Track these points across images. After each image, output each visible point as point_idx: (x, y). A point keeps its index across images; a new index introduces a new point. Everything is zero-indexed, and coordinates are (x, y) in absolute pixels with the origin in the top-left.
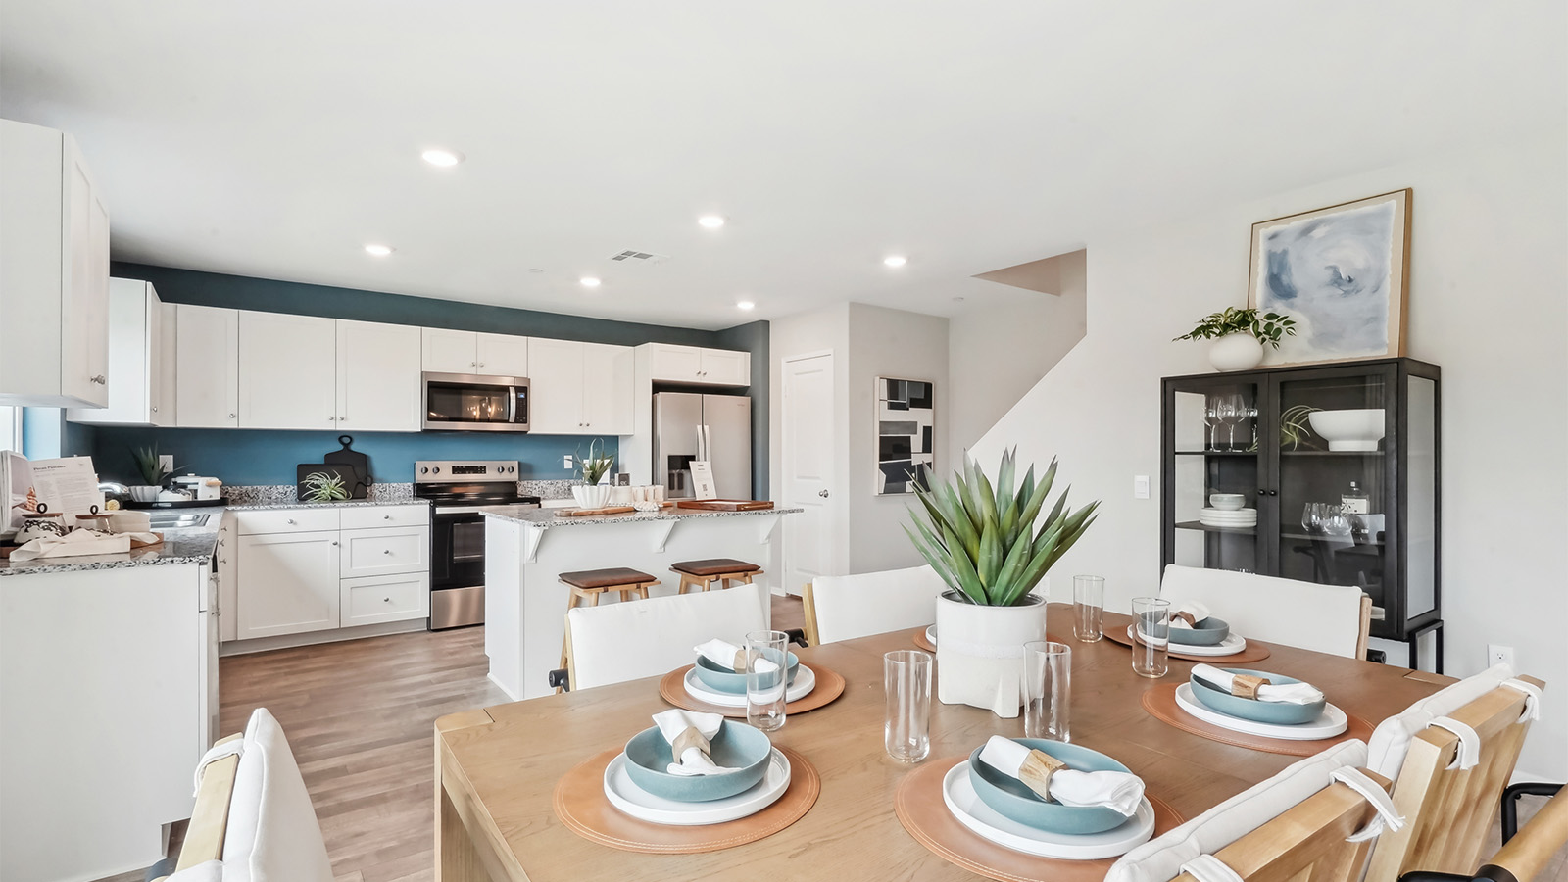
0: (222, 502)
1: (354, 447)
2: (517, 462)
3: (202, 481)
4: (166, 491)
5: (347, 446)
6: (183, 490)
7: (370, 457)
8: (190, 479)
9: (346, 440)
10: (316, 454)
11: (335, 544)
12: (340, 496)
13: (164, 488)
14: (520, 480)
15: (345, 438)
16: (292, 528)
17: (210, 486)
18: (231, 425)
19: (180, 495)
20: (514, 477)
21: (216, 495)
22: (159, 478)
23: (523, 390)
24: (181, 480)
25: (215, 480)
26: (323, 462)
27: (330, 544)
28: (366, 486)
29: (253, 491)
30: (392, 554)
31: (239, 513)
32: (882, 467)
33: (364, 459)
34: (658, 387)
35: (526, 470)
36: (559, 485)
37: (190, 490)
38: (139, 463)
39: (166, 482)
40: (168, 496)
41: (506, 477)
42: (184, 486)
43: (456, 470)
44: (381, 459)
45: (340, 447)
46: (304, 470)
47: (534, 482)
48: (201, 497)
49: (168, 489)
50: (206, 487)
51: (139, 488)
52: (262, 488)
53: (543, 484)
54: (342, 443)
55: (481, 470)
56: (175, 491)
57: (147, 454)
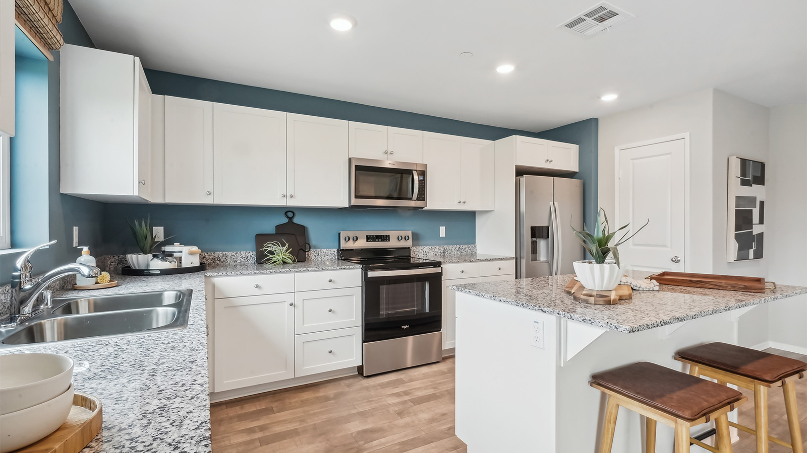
0: (202, 268)
1: (296, 220)
2: (411, 232)
3: (186, 249)
4: (155, 259)
5: (291, 219)
6: (170, 258)
7: (307, 228)
8: (175, 248)
9: (290, 215)
10: (269, 226)
11: (291, 305)
12: (289, 261)
13: (154, 256)
14: (413, 245)
15: (290, 212)
16: (257, 291)
17: (191, 254)
18: (208, 201)
19: (168, 263)
20: (409, 243)
21: (197, 263)
22: (151, 247)
23: (423, 173)
24: (168, 249)
25: (195, 249)
26: (274, 232)
27: (287, 305)
28: (306, 252)
29: (223, 256)
30: (334, 312)
31: (215, 279)
32: (737, 237)
33: (303, 230)
34: (521, 172)
35: (416, 238)
36: (437, 250)
37: (175, 258)
38: (135, 233)
39: (157, 251)
40: (158, 264)
41: (403, 244)
42: (170, 254)
43: (369, 238)
44: (315, 229)
45: (285, 220)
46: (262, 239)
47: (420, 248)
48: (185, 264)
49: (157, 258)
50: (188, 255)
51: (134, 256)
52: (229, 254)
53: (426, 249)
54: (288, 217)
55: (386, 238)
56: (163, 259)
57: (140, 225)
